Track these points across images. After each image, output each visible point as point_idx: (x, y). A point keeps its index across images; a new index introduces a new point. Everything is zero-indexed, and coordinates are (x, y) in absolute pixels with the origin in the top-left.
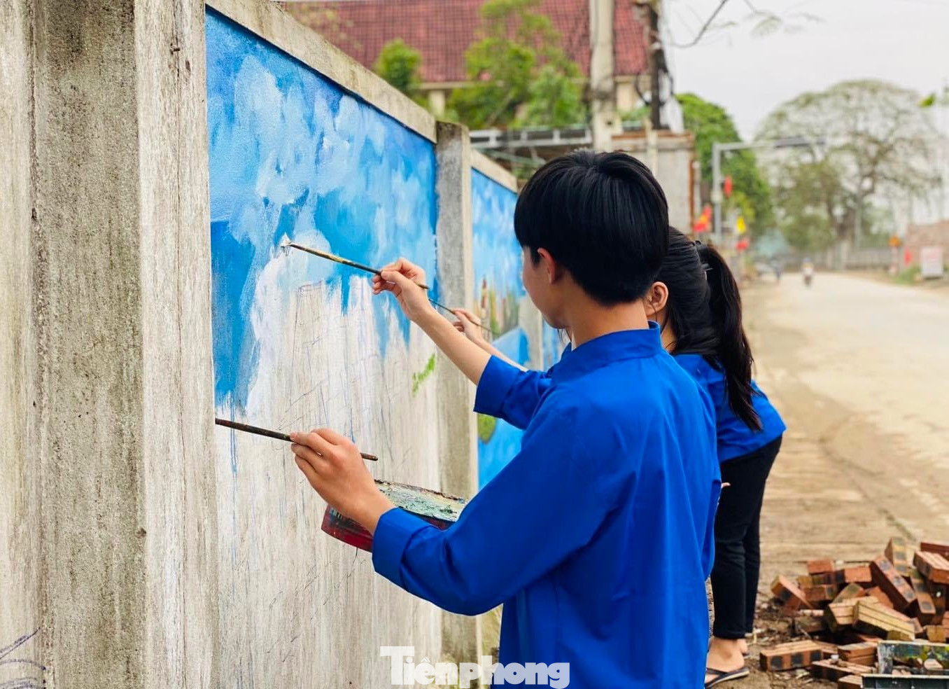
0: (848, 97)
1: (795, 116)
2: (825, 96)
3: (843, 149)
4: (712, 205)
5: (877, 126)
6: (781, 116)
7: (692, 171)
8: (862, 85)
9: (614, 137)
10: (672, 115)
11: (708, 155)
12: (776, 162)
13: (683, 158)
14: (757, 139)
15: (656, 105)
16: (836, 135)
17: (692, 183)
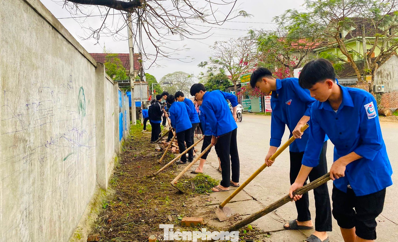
0: (177, 75)
1: (167, 78)
2: (173, 74)
3: (176, 84)
4: (152, 95)
5: (182, 80)
6: (165, 78)
7: (148, 88)
8: (179, 72)
9: (134, 82)
10: (144, 78)
11: (151, 85)
12: (164, 87)
13: (146, 86)
14: (160, 82)
15: (141, 77)
16: (175, 82)
17: (148, 90)
